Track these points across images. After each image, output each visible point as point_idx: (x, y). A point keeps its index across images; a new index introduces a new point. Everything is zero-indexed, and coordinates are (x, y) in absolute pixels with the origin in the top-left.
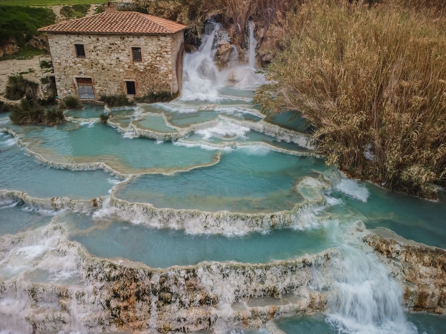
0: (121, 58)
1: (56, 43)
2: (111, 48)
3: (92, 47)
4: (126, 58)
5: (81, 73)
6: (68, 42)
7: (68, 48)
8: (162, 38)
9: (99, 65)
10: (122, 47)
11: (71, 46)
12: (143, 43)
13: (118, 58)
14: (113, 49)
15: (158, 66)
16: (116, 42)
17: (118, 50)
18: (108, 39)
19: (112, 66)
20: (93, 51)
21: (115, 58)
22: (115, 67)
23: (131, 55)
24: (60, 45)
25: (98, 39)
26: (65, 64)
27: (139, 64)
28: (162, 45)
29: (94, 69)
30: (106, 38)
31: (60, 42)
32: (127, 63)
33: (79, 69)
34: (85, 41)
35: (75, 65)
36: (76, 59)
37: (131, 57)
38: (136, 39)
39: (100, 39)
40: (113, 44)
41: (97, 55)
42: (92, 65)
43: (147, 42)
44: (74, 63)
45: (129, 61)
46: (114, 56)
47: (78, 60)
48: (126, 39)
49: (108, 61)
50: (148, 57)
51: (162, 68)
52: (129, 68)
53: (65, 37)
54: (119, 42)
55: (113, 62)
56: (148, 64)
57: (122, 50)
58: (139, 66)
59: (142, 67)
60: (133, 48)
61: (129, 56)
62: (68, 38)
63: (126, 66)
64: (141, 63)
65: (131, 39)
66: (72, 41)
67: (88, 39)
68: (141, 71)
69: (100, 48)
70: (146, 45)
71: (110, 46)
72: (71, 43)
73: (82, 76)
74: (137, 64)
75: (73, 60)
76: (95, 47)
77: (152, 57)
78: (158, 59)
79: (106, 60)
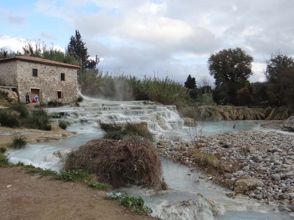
0: (56, 79)
1: (22, 66)
2: (51, 72)
3: (42, 71)
4: (58, 78)
5: (34, 86)
6: (29, 67)
7: (28, 70)
8: (74, 70)
9: (44, 82)
10: (57, 72)
11: (31, 69)
12: (66, 71)
13: (54, 78)
14: (52, 73)
15: (72, 84)
16: (54, 70)
17: (54, 74)
18: (50, 67)
19: (51, 83)
20: (42, 73)
21: (53, 78)
22: (52, 83)
23: (60, 77)
24: (24, 68)
25: (45, 67)
26: (25, 80)
27: (64, 83)
28: (74, 73)
29: (42, 84)
30: (49, 67)
31: (24, 66)
32: (58, 82)
33: (33, 84)
34: (38, 67)
35: (31, 81)
36: (32, 77)
37: (60, 78)
38: (63, 69)
39: (47, 67)
40: (52, 71)
41: (44, 75)
42: (41, 82)
43: (67, 71)
44: (31, 80)
45: (59, 80)
46: (53, 77)
47: (33, 78)
48: (59, 68)
49: (49, 80)
50: (68, 79)
51: (73, 85)
52: (59, 84)
53: (27, 64)
54: (55, 70)
55: (52, 80)
56: (68, 82)
57: (56, 74)
58: (63, 83)
59: (65, 84)
60: (61, 74)
61: (59, 77)
62: (29, 64)
63: (58, 83)
64: (65, 82)
65: (61, 69)
66: (32, 66)
67: (40, 66)
68: (64, 86)
69: (46, 72)
70: (67, 73)
71: (51, 71)
72: (31, 67)
73: (35, 88)
74: (63, 82)
75: (31, 78)
76: (43, 71)
77: (69, 78)
78: (72, 80)
79: (48, 79)
